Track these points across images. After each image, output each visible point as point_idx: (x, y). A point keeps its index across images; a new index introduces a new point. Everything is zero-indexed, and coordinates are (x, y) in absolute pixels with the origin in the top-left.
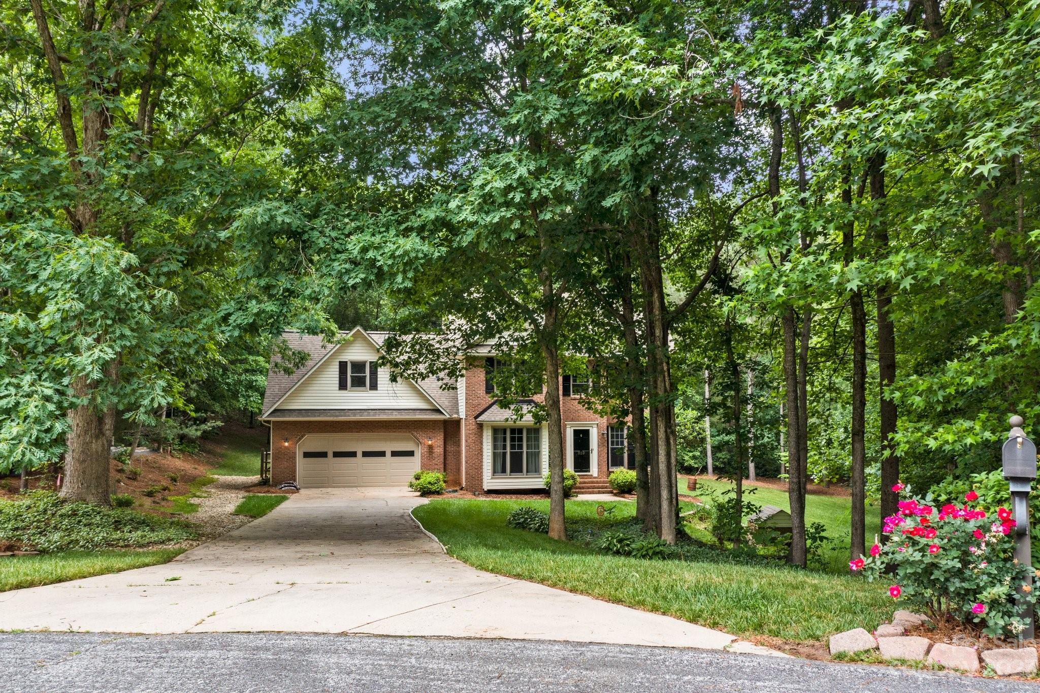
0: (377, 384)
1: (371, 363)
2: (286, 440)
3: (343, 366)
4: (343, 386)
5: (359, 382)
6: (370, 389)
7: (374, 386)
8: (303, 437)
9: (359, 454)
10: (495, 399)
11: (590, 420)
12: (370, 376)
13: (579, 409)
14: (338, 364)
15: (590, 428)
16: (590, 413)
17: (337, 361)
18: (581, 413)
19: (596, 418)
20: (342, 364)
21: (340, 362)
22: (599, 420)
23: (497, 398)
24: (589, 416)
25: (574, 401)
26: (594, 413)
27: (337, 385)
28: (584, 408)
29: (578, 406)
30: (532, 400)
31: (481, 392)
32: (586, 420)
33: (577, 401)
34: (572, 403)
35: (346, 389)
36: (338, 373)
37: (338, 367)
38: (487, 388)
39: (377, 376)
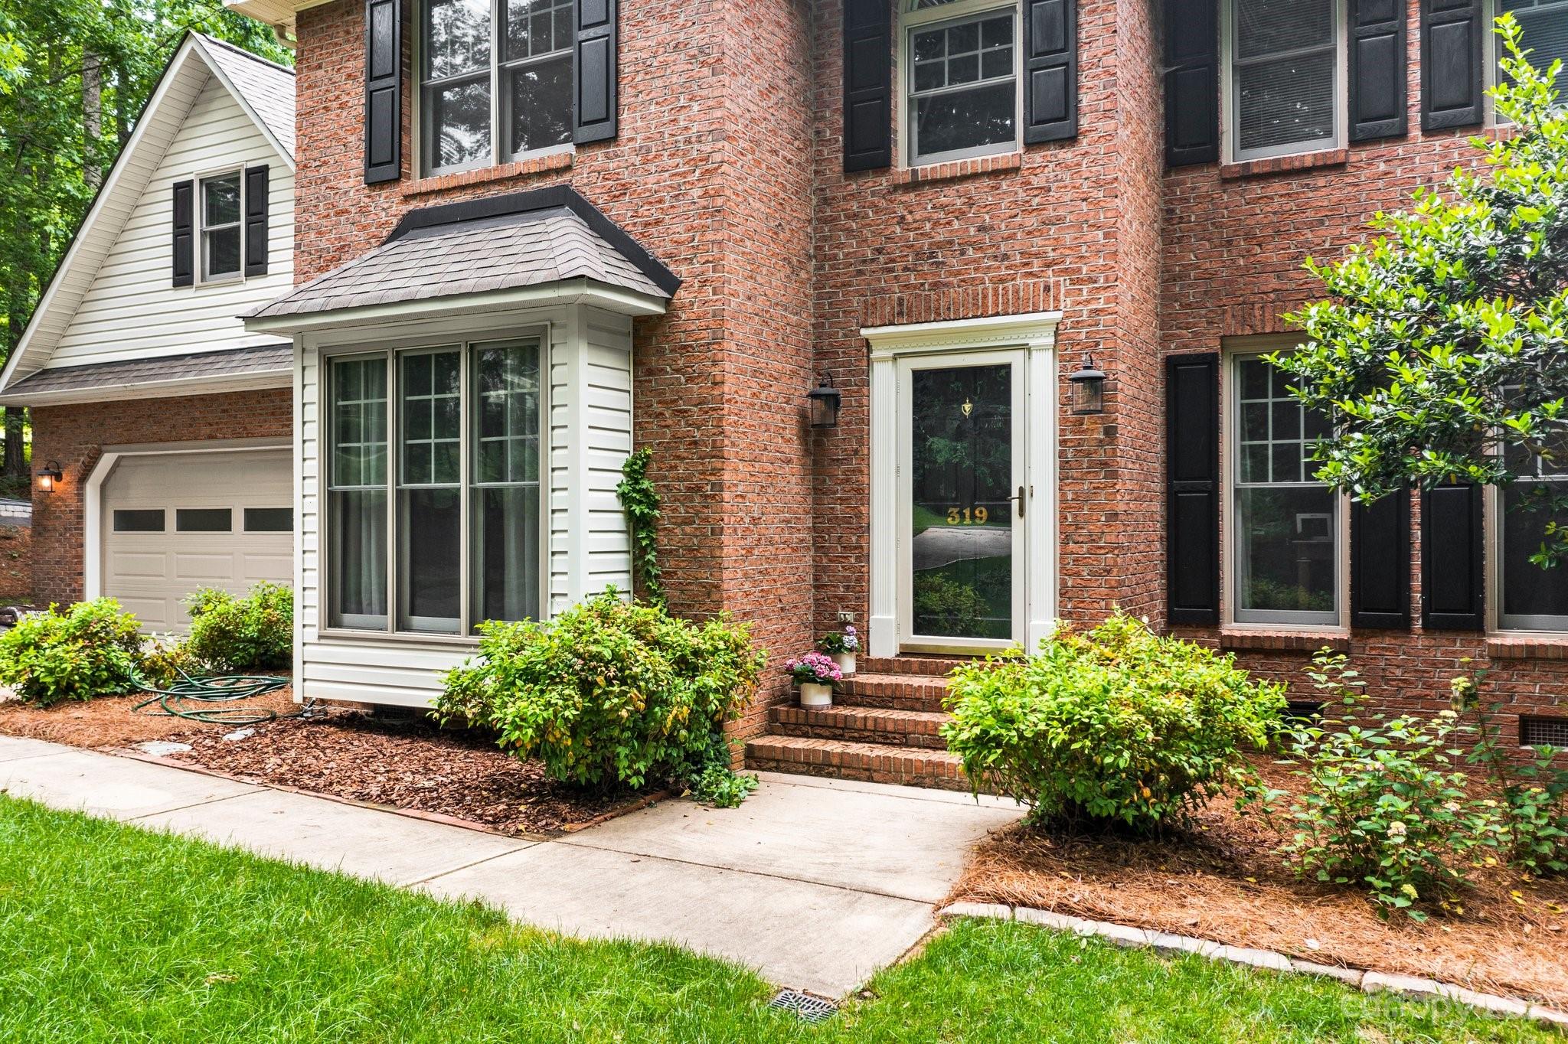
0: (265, 253)
1: (250, 172)
3: (182, 199)
4: (182, 276)
6: (247, 275)
7: (258, 265)
8: (94, 458)
9: (238, 520)
10: (405, 209)
11: (1006, 303)
12: (248, 224)
13: (939, 245)
14: (170, 194)
15: (1015, 359)
16: (1006, 257)
17: (170, 183)
18: (954, 262)
19: (1047, 289)
20: (182, 192)
21: (177, 187)
22: (1066, 302)
23: (413, 205)
24: (1002, 281)
25: (911, 197)
26: (1037, 255)
27: (170, 273)
28: (972, 231)
29: (936, 223)
30: (565, 188)
31: (352, 182)
32: (985, 305)
33: (928, 192)
34: (901, 211)
35: (191, 282)
36: (171, 227)
37: (171, 205)
38: (370, 160)
39: (264, 222)
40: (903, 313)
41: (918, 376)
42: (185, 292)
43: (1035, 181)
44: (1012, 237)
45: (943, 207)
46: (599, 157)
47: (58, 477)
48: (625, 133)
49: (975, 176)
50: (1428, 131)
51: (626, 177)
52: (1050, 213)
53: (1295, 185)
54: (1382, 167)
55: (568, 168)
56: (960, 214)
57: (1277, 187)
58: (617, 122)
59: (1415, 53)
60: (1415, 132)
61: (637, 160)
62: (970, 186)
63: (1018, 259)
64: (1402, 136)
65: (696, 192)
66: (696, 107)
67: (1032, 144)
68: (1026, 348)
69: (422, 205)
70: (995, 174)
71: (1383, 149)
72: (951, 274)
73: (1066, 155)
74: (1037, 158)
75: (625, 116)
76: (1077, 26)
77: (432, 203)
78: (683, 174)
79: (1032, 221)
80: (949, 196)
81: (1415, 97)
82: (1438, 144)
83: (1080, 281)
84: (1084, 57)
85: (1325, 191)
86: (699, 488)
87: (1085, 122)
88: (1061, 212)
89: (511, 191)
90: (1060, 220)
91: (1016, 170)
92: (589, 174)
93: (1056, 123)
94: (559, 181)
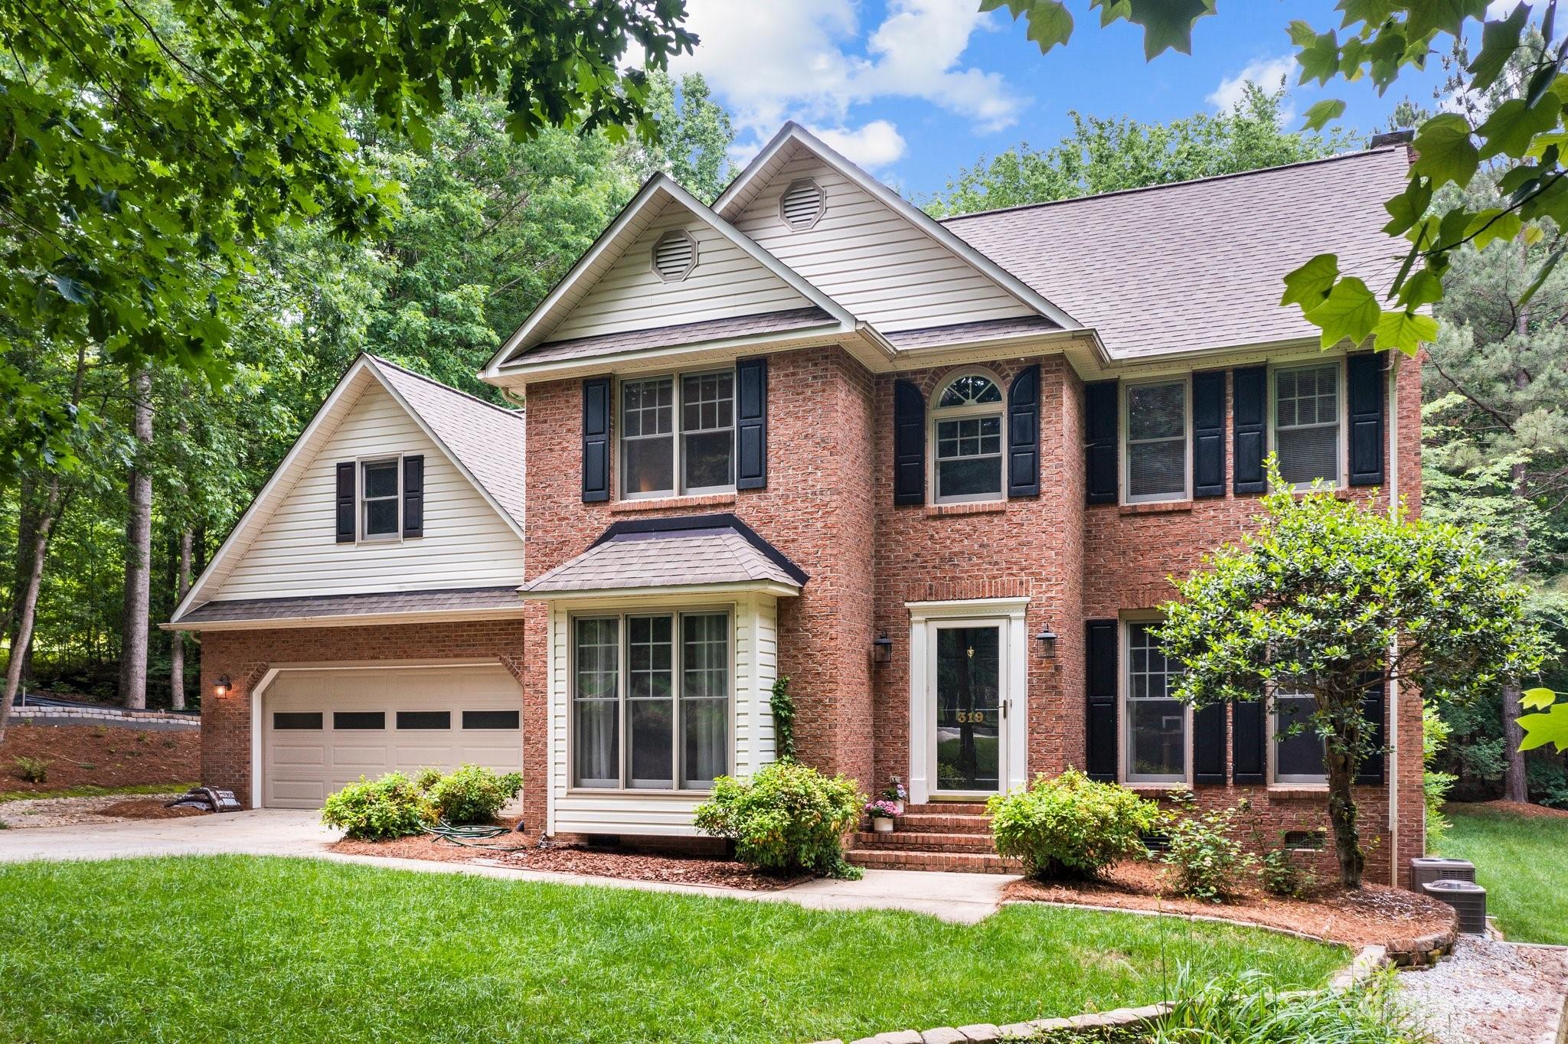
0: (420, 520)
1: (406, 460)
3: (345, 475)
4: (345, 533)
5: (381, 521)
6: (407, 536)
7: (414, 529)
8: (262, 673)
9: (391, 721)
10: (613, 520)
11: (996, 591)
12: (406, 498)
13: (955, 554)
14: (334, 471)
15: (1001, 624)
16: (996, 563)
17: (334, 463)
18: (965, 565)
19: (1021, 583)
20: (345, 472)
21: (340, 466)
22: (1033, 592)
23: (618, 519)
24: (994, 577)
25: (937, 524)
26: (1015, 563)
27: (334, 531)
28: (976, 547)
29: (954, 541)
30: (730, 515)
31: (571, 499)
32: (984, 591)
33: (949, 522)
34: (931, 532)
35: (353, 540)
36: (334, 497)
37: (334, 480)
38: (586, 487)
39: (421, 497)
40: (931, 594)
41: (941, 633)
42: (346, 547)
43: (1015, 520)
44: (1000, 552)
45: (958, 531)
46: (754, 498)
47: (229, 687)
48: (772, 485)
49: (978, 514)
50: (1238, 494)
51: (772, 511)
52: (1023, 538)
53: (1162, 521)
54: (1212, 513)
55: (733, 504)
56: (969, 536)
57: (1152, 521)
58: (766, 478)
59: (1230, 447)
60: (1230, 494)
61: (780, 503)
62: (975, 520)
63: (1004, 565)
64: (1222, 496)
65: (819, 525)
66: (819, 474)
67: (1013, 497)
68: (1008, 617)
69: (625, 519)
70: (990, 513)
71: (1212, 503)
72: (962, 572)
73: (1033, 505)
74: (1016, 506)
75: (771, 474)
76: (1039, 430)
77: (632, 518)
78: (811, 513)
79: (1012, 543)
80: (960, 524)
81: (1230, 474)
82: (1242, 502)
83: (1041, 580)
84: (1044, 448)
85: (1179, 526)
86: (821, 701)
87: (1044, 487)
88: (1030, 539)
89: (691, 515)
90: (1029, 543)
91: (1003, 512)
92: (747, 508)
93: (1027, 486)
94: (726, 511)
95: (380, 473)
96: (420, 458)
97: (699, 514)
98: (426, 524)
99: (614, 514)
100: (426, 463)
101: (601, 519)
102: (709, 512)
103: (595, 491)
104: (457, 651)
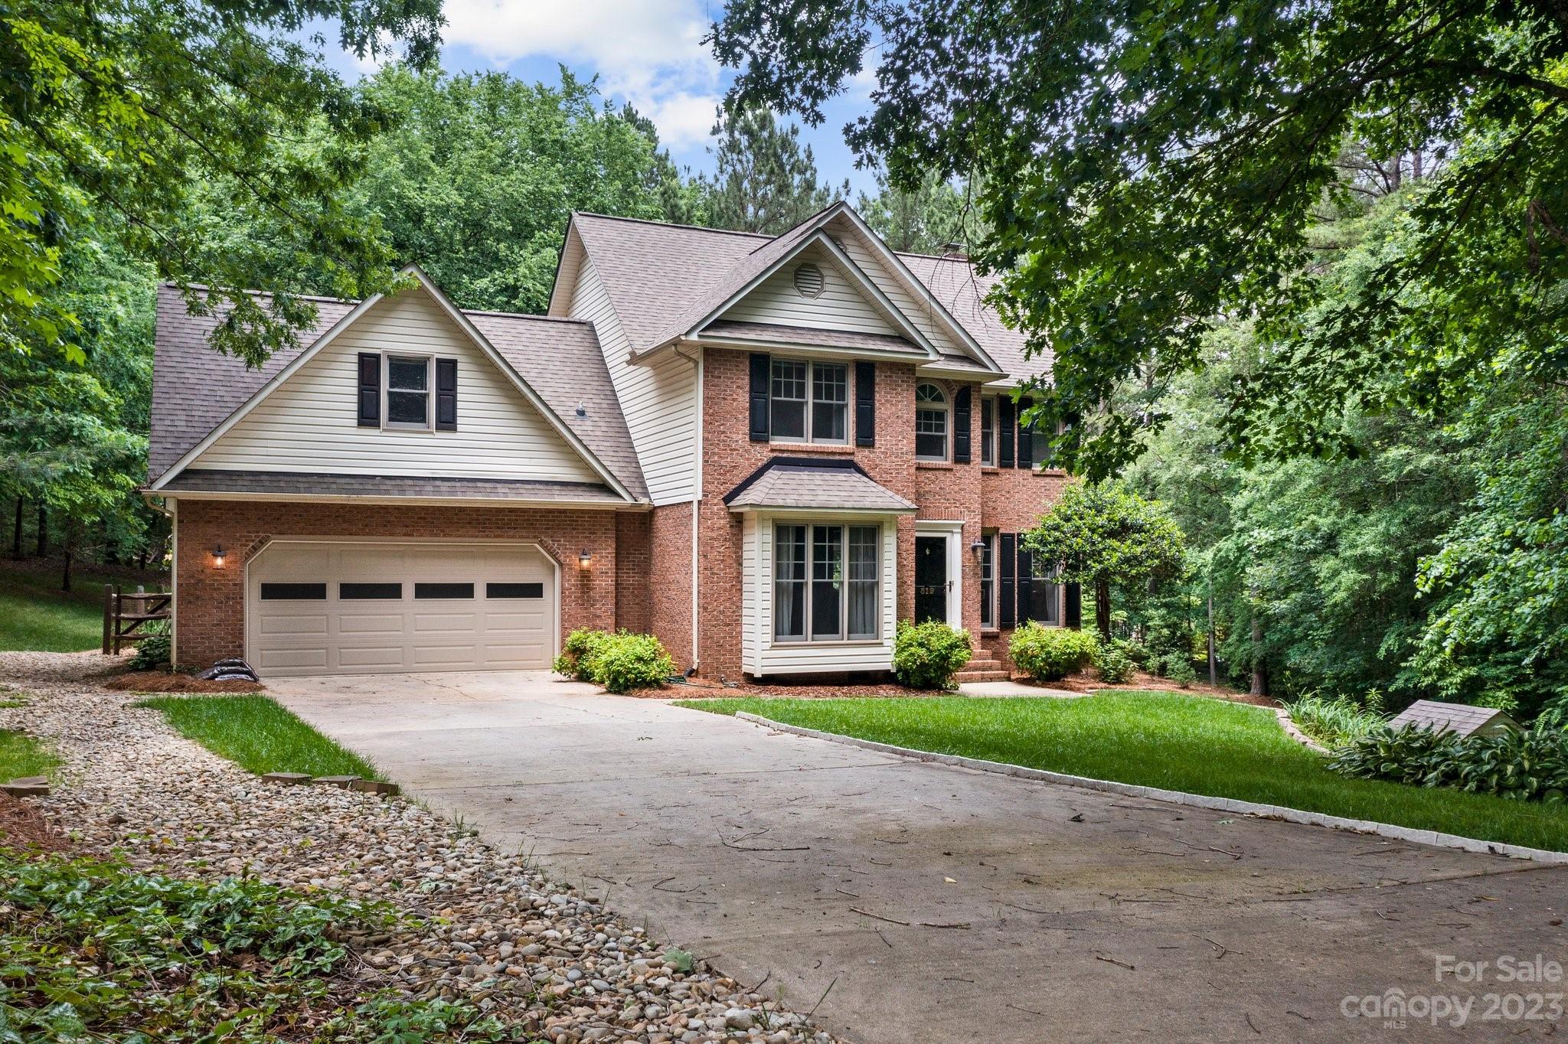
0: (454, 416)
1: (438, 361)
2: (218, 551)
3: (368, 365)
4: (367, 417)
5: (408, 410)
6: (438, 429)
7: (447, 422)
8: (261, 543)
9: (408, 591)
10: (772, 455)
11: (947, 516)
12: (438, 396)
13: (927, 493)
14: (355, 359)
15: (947, 535)
16: (948, 500)
17: (356, 351)
20: (368, 360)
21: (362, 356)
22: (966, 518)
23: (775, 454)
24: (947, 508)
26: (958, 500)
27: (355, 415)
28: (937, 489)
29: (926, 484)
30: (852, 462)
31: (741, 436)
32: (941, 516)
33: (923, 473)
35: (378, 426)
36: (355, 383)
37: (355, 367)
38: (753, 429)
39: (455, 397)
42: (370, 434)
43: (957, 475)
44: (950, 493)
45: (928, 479)
46: (866, 452)
48: (877, 445)
49: (937, 469)
50: (1019, 467)
51: (877, 461)
52: (961, 486)
53: (985, 477)
54: (1008, 476)
55: (852, 453)
56: (934, 483)
58: (874, 440)
60: (1016, 466)
61: (882, 456)
62: (935, 472)
63: (952, 501)
64: (1012, 467)
67: (957, 461)
68: (952, 532)
69: (781, 455)
70: (944, 469)
71: (1007, 470)
72: (931, 504)
73: (967, 467)
74: (958, 467)
75: (877, 438)
76: (970, 425)
77: (784, 455)
78: (901, 466)
79: (956, 488)
80: (929, 474)
81: (1016, 455)
82: (1021, 471)
83: (971, 512)
84: (972, 436)
85: (994, 481)
87: (972, 458)
88: (965, 487)
89: (826, 457)
90: (964, 489)
91: (950, 470)
92: (861, 457)
93: (962, 455)
94: (849, 458)
95: (408, 369)
96: (453, 363)
97: (831, 458)
98: (459, 420)
99: (772, 451)
100: (460, 366)
101: (762, 454)
102: (837, 457)
103: (758, 435)
104: (499, 532)
